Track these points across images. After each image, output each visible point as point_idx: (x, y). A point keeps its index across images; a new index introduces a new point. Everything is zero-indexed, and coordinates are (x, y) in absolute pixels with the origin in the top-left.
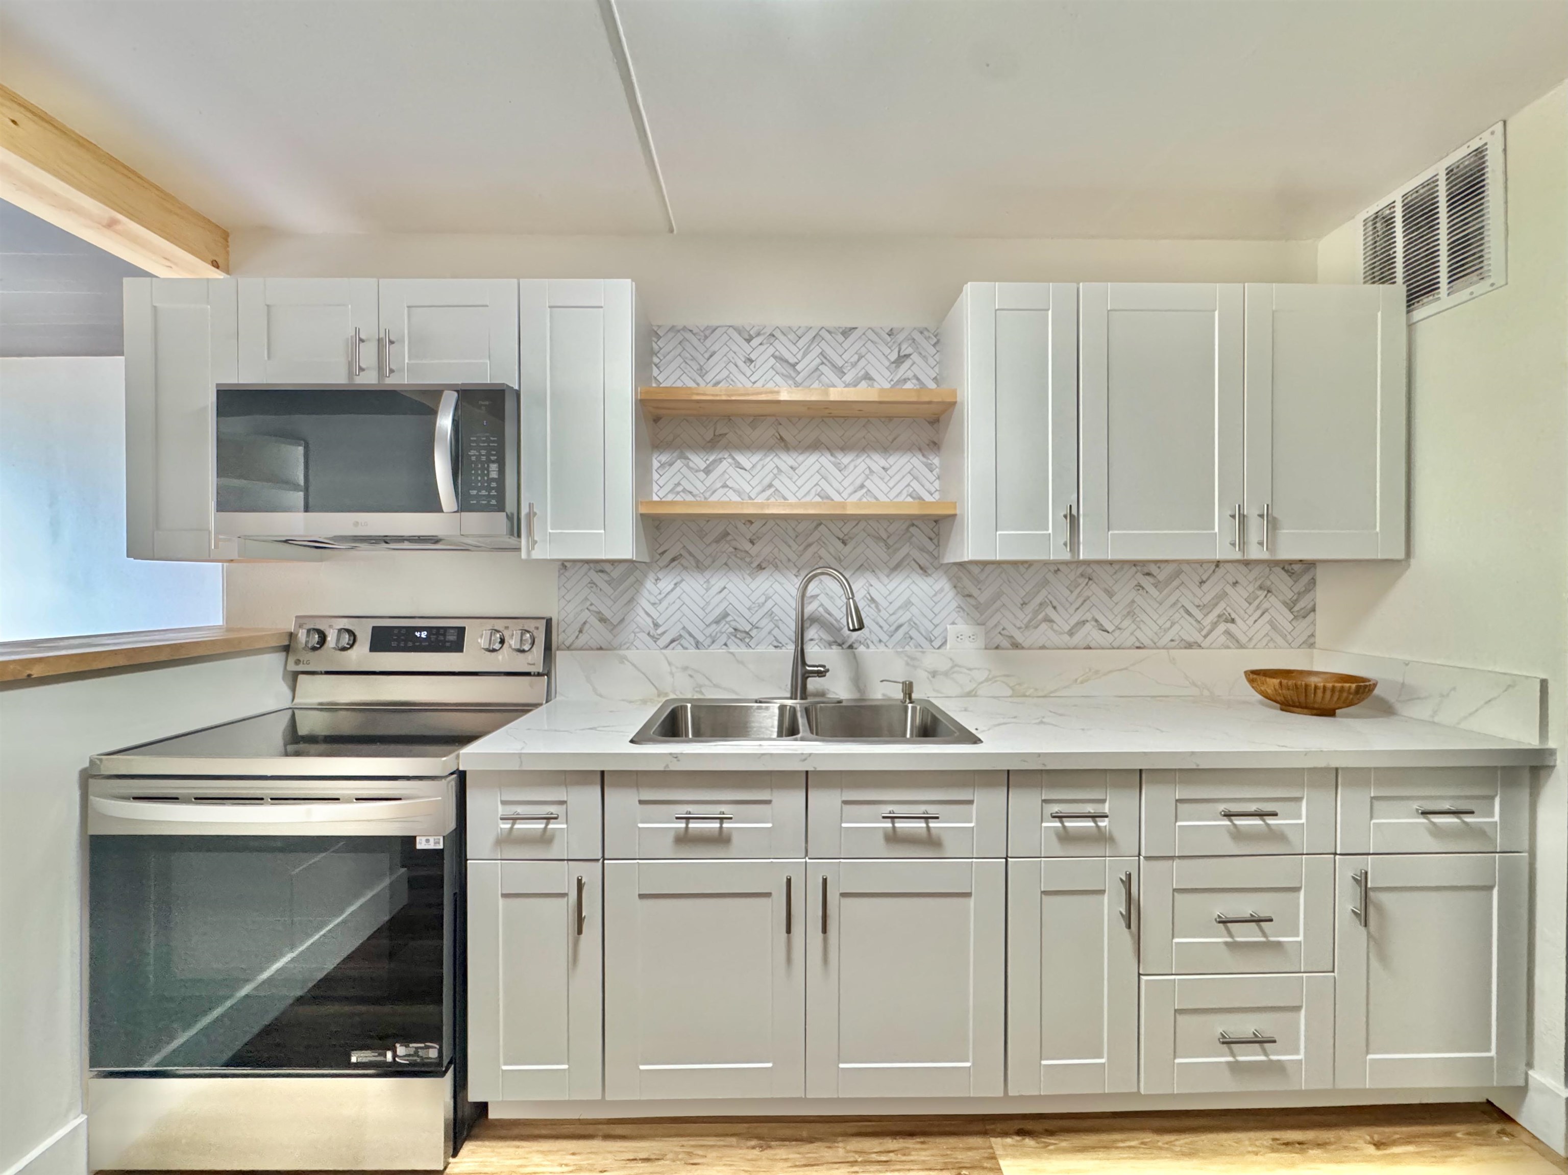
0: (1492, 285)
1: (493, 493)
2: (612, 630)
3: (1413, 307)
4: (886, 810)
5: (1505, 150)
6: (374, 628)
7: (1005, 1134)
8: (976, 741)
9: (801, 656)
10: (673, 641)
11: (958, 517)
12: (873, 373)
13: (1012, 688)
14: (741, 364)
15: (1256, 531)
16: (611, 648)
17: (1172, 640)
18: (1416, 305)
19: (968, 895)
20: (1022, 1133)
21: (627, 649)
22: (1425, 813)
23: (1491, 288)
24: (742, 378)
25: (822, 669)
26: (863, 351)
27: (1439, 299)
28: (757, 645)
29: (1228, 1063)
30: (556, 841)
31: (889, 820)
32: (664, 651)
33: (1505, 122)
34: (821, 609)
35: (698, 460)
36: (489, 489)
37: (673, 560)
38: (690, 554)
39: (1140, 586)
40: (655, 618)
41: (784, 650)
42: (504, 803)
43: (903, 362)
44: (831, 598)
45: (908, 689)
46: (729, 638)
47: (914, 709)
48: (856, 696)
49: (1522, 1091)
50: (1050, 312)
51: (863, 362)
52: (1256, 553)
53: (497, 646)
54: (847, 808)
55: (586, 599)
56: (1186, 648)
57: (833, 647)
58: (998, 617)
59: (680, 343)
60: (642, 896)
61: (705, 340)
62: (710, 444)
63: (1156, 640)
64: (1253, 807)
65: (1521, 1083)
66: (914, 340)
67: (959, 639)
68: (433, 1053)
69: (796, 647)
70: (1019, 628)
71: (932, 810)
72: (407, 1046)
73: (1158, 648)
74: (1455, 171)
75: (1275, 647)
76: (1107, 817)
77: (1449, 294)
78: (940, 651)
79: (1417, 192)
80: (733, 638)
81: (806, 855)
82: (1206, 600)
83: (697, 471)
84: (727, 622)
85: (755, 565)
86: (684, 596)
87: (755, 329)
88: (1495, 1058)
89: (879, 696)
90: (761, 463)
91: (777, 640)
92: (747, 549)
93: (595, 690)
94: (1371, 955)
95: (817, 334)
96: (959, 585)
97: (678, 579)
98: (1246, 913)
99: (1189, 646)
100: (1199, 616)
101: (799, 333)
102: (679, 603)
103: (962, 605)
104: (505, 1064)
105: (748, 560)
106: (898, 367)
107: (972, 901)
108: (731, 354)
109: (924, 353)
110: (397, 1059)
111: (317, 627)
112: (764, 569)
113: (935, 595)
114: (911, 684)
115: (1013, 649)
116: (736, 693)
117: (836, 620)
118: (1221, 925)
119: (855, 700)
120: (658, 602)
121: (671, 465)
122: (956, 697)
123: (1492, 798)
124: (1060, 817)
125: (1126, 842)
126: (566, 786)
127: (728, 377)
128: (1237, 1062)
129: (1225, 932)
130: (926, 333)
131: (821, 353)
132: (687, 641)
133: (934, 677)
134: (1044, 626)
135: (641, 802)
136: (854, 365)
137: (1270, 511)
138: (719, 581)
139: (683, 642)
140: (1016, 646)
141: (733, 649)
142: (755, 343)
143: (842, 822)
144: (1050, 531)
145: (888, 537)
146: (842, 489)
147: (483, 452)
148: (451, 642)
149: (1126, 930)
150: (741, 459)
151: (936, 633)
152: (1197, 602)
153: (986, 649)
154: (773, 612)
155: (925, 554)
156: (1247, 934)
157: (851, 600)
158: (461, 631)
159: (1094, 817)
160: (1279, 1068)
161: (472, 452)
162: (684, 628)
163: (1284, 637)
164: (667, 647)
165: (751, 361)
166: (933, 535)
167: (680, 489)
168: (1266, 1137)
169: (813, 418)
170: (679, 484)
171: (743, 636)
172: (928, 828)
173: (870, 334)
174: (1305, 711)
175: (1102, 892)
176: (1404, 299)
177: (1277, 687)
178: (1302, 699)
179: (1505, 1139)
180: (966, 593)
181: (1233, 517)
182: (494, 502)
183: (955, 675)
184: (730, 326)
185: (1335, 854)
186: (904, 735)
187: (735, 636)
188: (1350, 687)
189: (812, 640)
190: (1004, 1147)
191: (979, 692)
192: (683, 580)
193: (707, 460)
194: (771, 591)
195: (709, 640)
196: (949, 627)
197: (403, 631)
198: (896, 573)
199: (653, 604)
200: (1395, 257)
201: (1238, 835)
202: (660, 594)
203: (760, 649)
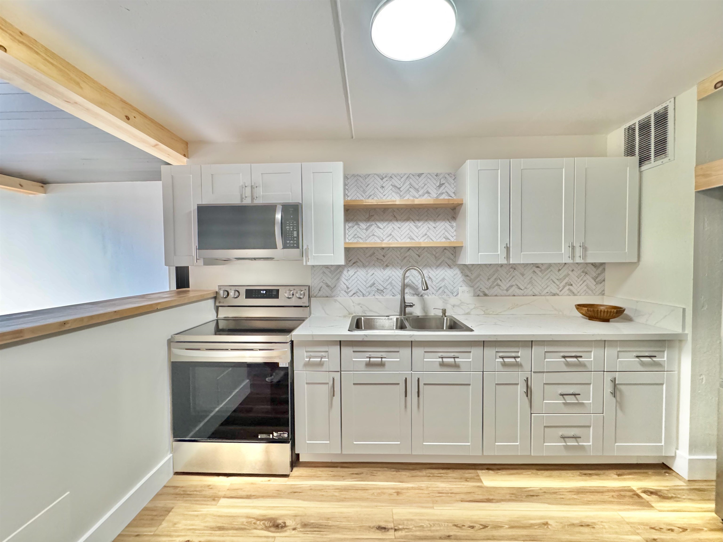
0: (669, 160)
1: (295, 242)
2: (332, 290)
3: (642, 165)
4: (440, 354)
5: (674, 109)
6: (246, 290)
7: (482, 469)
8: (472, 330)
9: (403, 300)
10: (354, 294)
11: (463, 247)
12: (430, 191)
13: (484, 311)
14: (379, 188)
15: (578, 252)
16: (332, 297)
17: (547, 293)
18: (643, 164)
19: (469, 385)
20: (488, 469)
21: (337, 297)
22: (638, 357)
23: (669, 161)
24: (380, 194)
25: (412, 304)
26: (426, 182)
27: (651, 163)
28: (386, 295)
29: (563, 445)
30: (325, 365)
31: (441, 358)
32: (351, 298)
33: (675, 98)
34: (410, 282)
35: (363, 225)
36: (294, 240)
37: (354, 263)
38: (361, 261)
39: (534, 272)
40: (347, 285)
41: (396, 297)
42: (306, 352)
43: (442, 186)
44: (414, 277)
45: (444, 312)
46: (375, 293)
47: (447, 319)
48: (424, 314)
49: (673, 458)
50: (499, 170)
51: (426, 186)
52: (578, 260)
53: (291, 296)
54: (426, 354)
55: (322, 278)
56: (553, 296)
57: (415, 296)
58: (478, 284)
59: (356, 181)
60: (354, 384)
61: (365, 179)
62: (367, 219)
63: (541, 293)
64: (573, 354)
65: (673, 455)
66: (446, 178)
67: (463, 293)
68: (286, 435)
69: (402, 296)
70: (487, 288)
71: (456, 355)
72: (277, 433)
73: (542, 296)
74: (657, 114)
75: (589, 295)
76: (519, 357)
77: (654, 162)
78: (456, 297)
79: (644, 120)
80: (377, 292)
81: (412, 370)
82: (561, 277)
83: (363, 229)
84: (374, 287)
85: (384, 265)
86: (358, 277)
87: (384, 175)
88: (664, 446)
89: (432, 314)
90: (387, 226)
91: (393, 293)
92: (382, 259)
93: (325, 312)
94: (617, 408)
95: (409, 176)
96: (463, 272)
97: (356, 270)
98: (571, 392)
99: (554, 295)
100: (558, 283)
101: (401, 176)
102: (356, 279)
103: (465, 280)
104: (308, 441)
105: (382, 263)
106: (439, 188)
107: (470, 387)
108: (375, 185)
109: (449, 183)
110: (274, 437)
111: (226, 289)
112: (388, 266)
113: (454, 276)
114: (445, 310)
115: (484, 296)
116: (379, 314)
117: (416, 285)
118: (561, 396)
119: (423, 316)
120: (348, 279)
121: (353, 227)
122: (462, 315)
123: (664, 351)
124: (502, 357)
125: (527, 367)
126: (328, 346)
127: (374, 193)
128: (567, 445)
129: (563, 399)
130: (450, 175)
131: (410, 184)
132: (359, 294)
133: (454, 307)
134: (496, 287)
135: (354, 352)
136: (422, 188)
137: (584, 245)
138: (371, 271)
139: (358, 294)
140: (486, 295)
141: (377, 297)
142: (385, 180)
143: (424, 359)
144: (499, 253)
145: (436, 254)
146: (418, 236)
147: (291, 227)
148: (274, 295)
149: (526, 397)
150: (379, 224)
151: (455, 290)
152: (557, 278)
153: (474, 296)
154: (392, 283)
155: (450, 260)
156: (571, 400)
157: (423, 279)
158: (278, 291)
159: (515, 357)
160: (582, 448)
161: (287, 227)
162: (358, 289)
163: (592, 291)
164: (352, 296)
165: (383, 187)
166: (453, 253)
167: (356, 236)
168: (578, 472)
169: (407, 209)
170: (356, 234)
171: (380, 291)
172: (455, 361)
173: (429, 176)
174: (597, 320)
175: (517, 384)
176: (638, 162)
177: (587, 311)
178: (596, 315)
179: (667, 474)
180: (466, 275)
181: (570, 247)
182: (295, 245)
183: (462, 307)
184: (375, 174)
185: (604, 371)
186: (443, 328)
187: (378, 292)
188: (614, 311)
189: (407, 293)
190: (482, 473)
191: (472, 313)
192: (358, 271)
193: (367, 225)
194: (391, 275)
195: (368, 294)
196: (459, 288)
197: (257, 291)
198: (438, 268)
199: (347, 280)
200: (635, 145)
201: (568, 364)
202: (349, 276)
203: (388, 297)
